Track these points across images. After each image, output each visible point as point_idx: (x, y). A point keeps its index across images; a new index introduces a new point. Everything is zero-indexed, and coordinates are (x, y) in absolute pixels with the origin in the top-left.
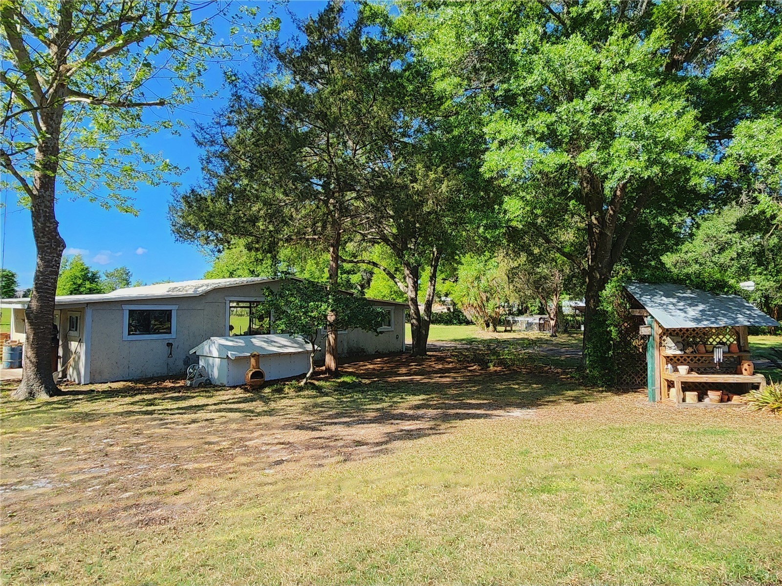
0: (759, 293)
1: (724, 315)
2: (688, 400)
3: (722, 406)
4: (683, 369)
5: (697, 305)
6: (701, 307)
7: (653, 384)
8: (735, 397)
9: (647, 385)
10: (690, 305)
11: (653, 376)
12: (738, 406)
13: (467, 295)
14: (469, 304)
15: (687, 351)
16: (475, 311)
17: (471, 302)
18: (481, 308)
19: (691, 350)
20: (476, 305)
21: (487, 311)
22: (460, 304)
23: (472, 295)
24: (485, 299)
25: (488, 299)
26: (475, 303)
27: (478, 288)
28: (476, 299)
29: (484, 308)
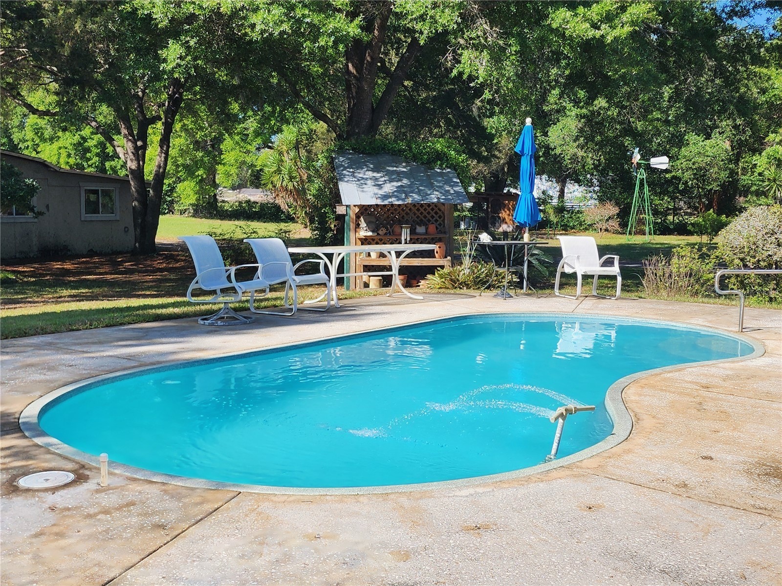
7: (348, 271)
10: (391, 181)
11: (348, 262)
13: (278, 171)
14: (282, 186)
15: (380, 232)
16: (292, 199)
17: (284, 183)
18: (299, 193)
19: (385, 231)
20: (292, 188)
21: (309, 197)
22: (270, 186)
23: (285, 171)
24: (305, 177)
25: (310, 180)
26: (290, 187)
27: (295, 162)
28: (291, 178)
29: (305, 193)
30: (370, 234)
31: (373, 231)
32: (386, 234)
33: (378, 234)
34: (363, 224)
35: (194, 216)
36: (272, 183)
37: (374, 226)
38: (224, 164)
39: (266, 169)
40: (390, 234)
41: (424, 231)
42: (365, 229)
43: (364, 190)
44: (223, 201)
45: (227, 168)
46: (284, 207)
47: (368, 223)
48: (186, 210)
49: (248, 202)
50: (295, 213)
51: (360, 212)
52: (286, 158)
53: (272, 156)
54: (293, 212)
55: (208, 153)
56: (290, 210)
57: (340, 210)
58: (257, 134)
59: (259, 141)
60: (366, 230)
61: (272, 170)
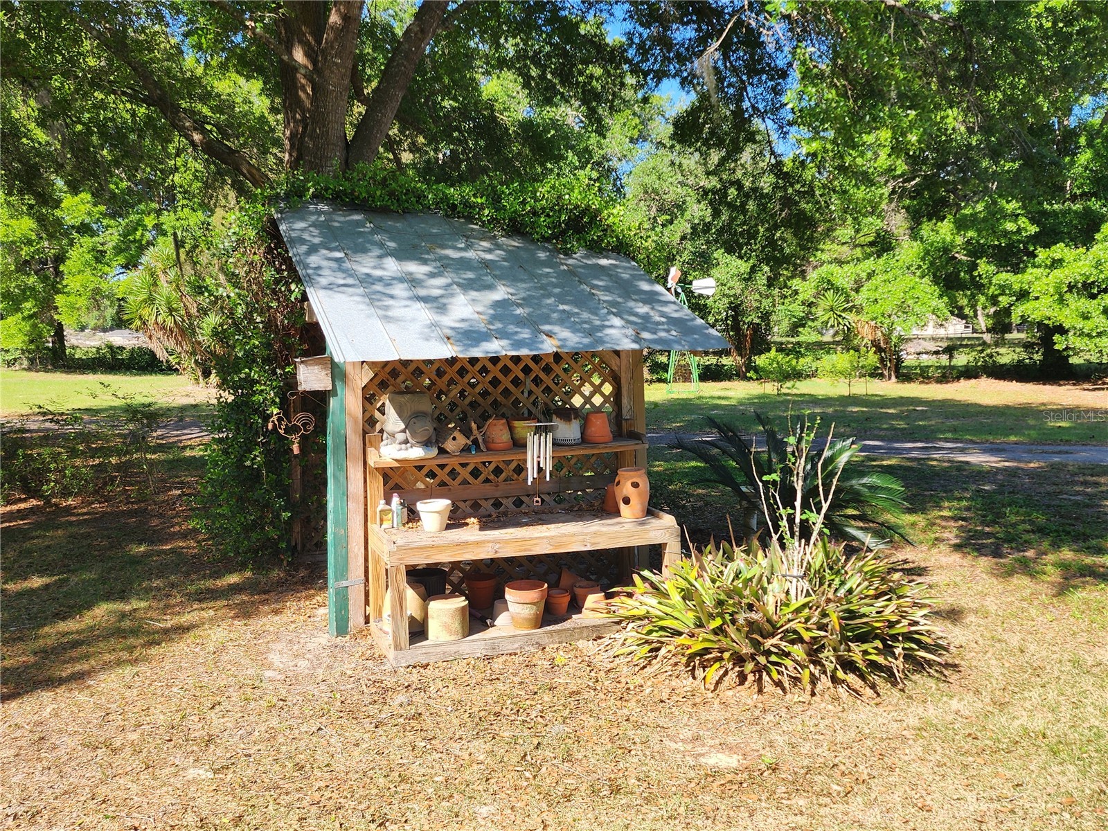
0: (726, 300)
1: (564, 319)
2: (435, 630)
3: (545, 640)
4: (433, 510)
5: (490, 287)
6: (501, 293)
7: (343, 572)
8: (593, 600)
9: (324, 577)
10: (468, 286)
11: (345, 541)
12: (597, 633)
13: (151, 300)
14: (156, 323)
15: (450, 445)
16: (172, 341)
17: (160, 319)
18: (185, 331)
19: (462, 440)
20: (173, 325)
21: (201, 338)
22: (138, 323)
23: (161, 301)
24: (194, 311)
25: (203, 312)
26: (170, 322)
27: (177, 286)
28: (171, 311)
29: (194, 333)
30: (416, 453)
31: (426, 444)
32: (466, 449)
33: (442, 451)
34: (392, 421)
35: (29, 369)
36: (140, 318)
37: (427, 427)
38: (68, 294)
39: (131, 298)
40: (478, 448)
41: (578, 435)
42: (401, 437)
43: (390, 313)
44: (73, 347)
45: (72, 299)
46: (161, 355)
47: (411, 419)
48: (15, 360)
49: (111, 347)
50: (179, 364)
51: (377, 381)
52: (162, 281)
53: (139, 278)
54: (177, 360)
55: (44, 279)
56: (171, 358)
57: (311, 377)
58: (119, 250)
59: (121, 260)
60: (406, 442)
61: (140, 298)
